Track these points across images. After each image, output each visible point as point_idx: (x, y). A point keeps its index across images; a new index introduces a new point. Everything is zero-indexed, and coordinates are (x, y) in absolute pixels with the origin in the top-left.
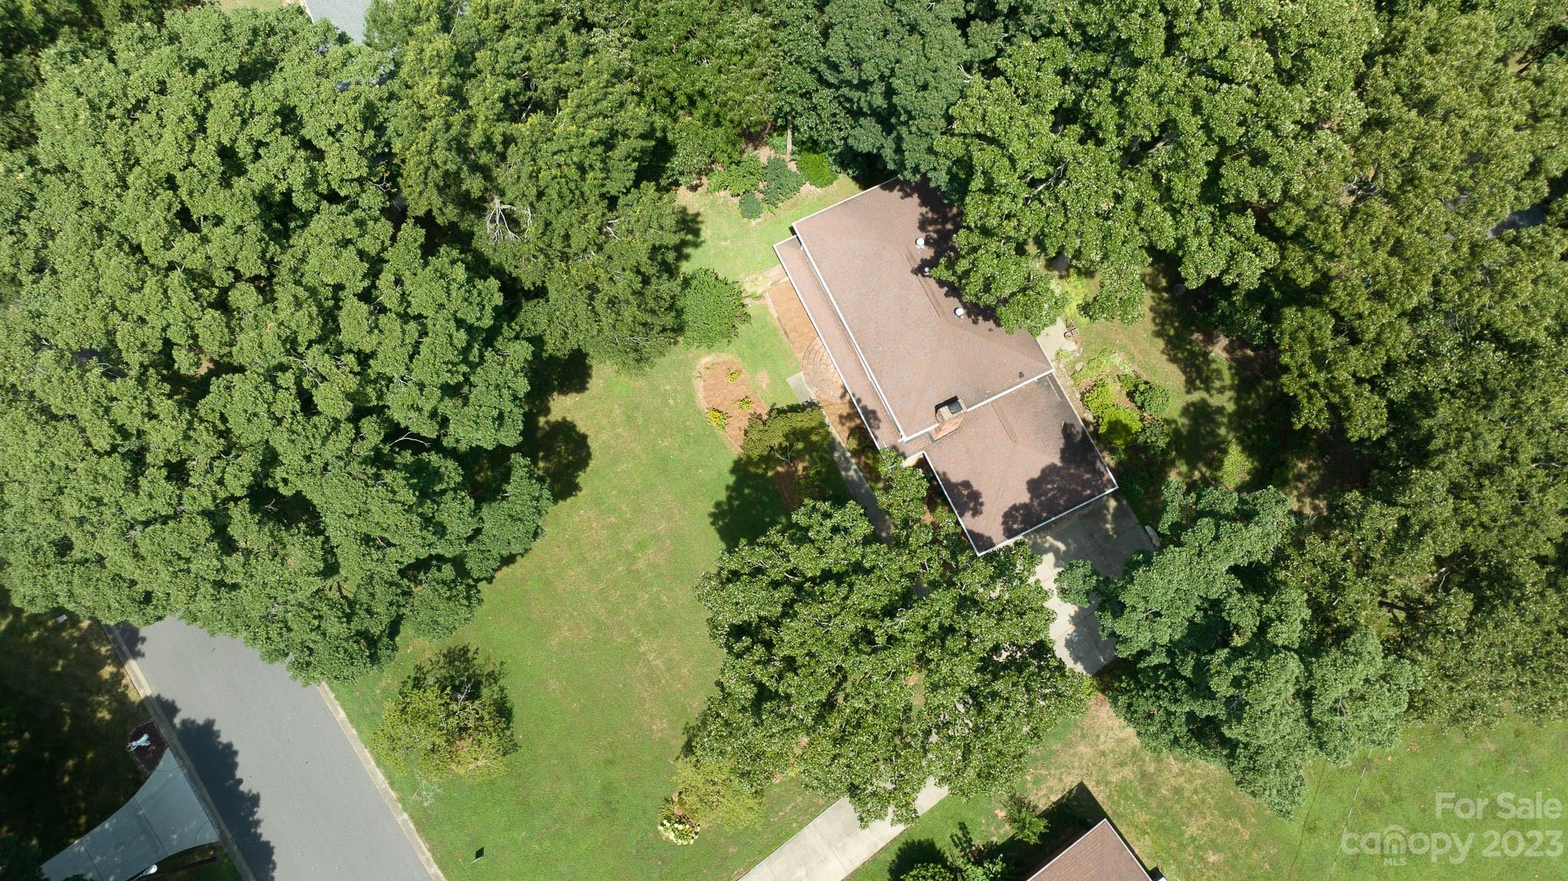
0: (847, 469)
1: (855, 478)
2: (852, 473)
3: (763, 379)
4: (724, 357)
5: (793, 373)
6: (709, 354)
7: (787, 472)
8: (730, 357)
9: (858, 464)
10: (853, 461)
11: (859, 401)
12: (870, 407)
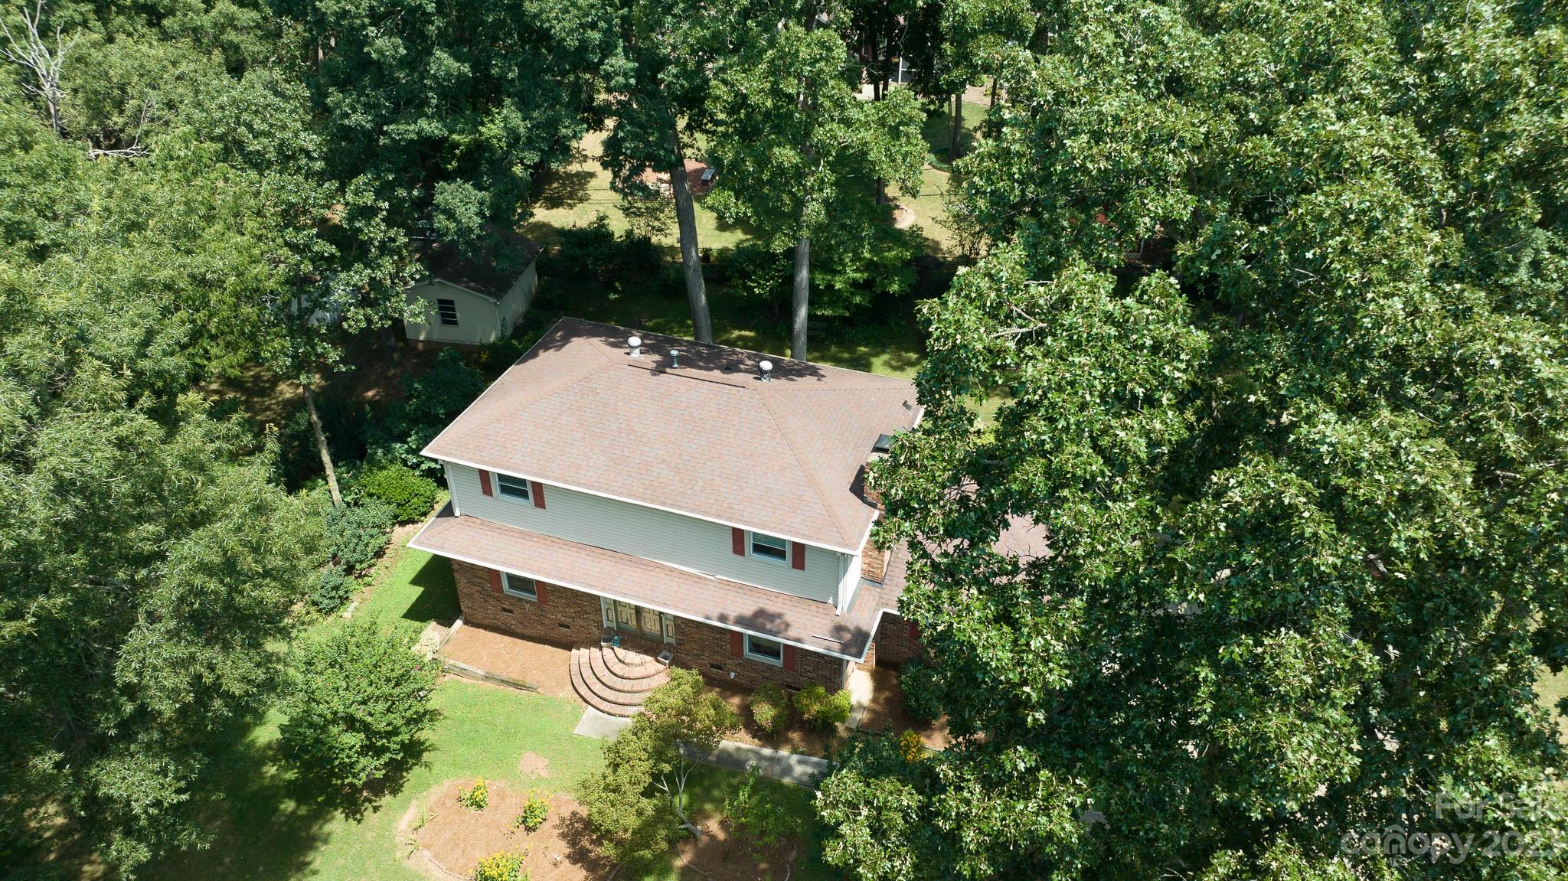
0: (788, 770)
1: (810, 770)
2: (799, 770)
3: (534, 764)
4: (435, 792)
5: (577, 719)
6: (405, 807)
7: (699, 854)
8: (447, 783)
9: (794, 751)
10: (784, 752)
11: (723, 618)
12: (748, 609)
